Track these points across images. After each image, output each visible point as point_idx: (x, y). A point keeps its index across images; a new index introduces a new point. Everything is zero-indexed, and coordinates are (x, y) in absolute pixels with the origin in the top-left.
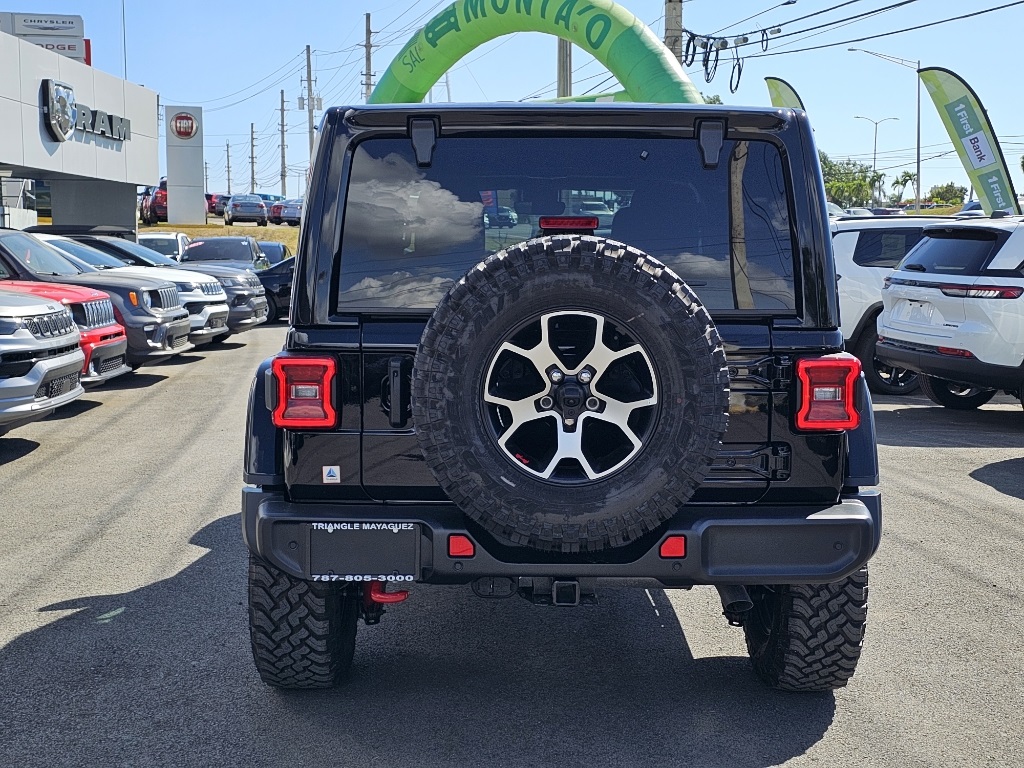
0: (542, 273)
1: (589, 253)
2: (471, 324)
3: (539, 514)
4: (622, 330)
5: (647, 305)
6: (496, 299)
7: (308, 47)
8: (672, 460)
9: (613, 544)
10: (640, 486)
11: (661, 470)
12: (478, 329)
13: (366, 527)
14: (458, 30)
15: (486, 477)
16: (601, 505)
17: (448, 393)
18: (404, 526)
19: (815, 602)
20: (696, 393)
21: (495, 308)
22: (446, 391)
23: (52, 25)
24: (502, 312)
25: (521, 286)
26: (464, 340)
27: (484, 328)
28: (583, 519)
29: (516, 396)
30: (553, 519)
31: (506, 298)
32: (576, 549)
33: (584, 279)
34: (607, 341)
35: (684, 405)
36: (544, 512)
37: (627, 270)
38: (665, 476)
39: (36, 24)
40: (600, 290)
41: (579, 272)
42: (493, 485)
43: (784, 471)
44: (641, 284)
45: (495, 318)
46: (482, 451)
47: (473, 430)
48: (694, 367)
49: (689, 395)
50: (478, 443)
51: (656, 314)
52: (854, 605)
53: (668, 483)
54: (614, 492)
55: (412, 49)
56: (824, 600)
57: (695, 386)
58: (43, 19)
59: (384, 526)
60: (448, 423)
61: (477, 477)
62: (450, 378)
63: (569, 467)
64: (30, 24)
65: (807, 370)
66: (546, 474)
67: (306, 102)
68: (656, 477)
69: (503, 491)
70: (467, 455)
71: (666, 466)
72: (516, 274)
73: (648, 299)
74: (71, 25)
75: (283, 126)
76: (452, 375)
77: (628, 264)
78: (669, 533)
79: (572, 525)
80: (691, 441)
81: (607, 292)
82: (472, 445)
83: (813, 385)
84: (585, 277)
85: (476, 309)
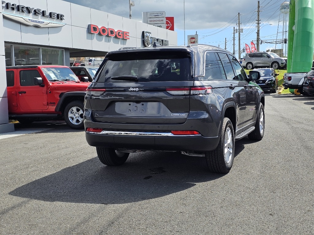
23: (157, 15)
39: (153, 14)
58: (155, 13)
64: (151, 15)
67: (238, 30)
74: (162, 14)
75: (234, 38)
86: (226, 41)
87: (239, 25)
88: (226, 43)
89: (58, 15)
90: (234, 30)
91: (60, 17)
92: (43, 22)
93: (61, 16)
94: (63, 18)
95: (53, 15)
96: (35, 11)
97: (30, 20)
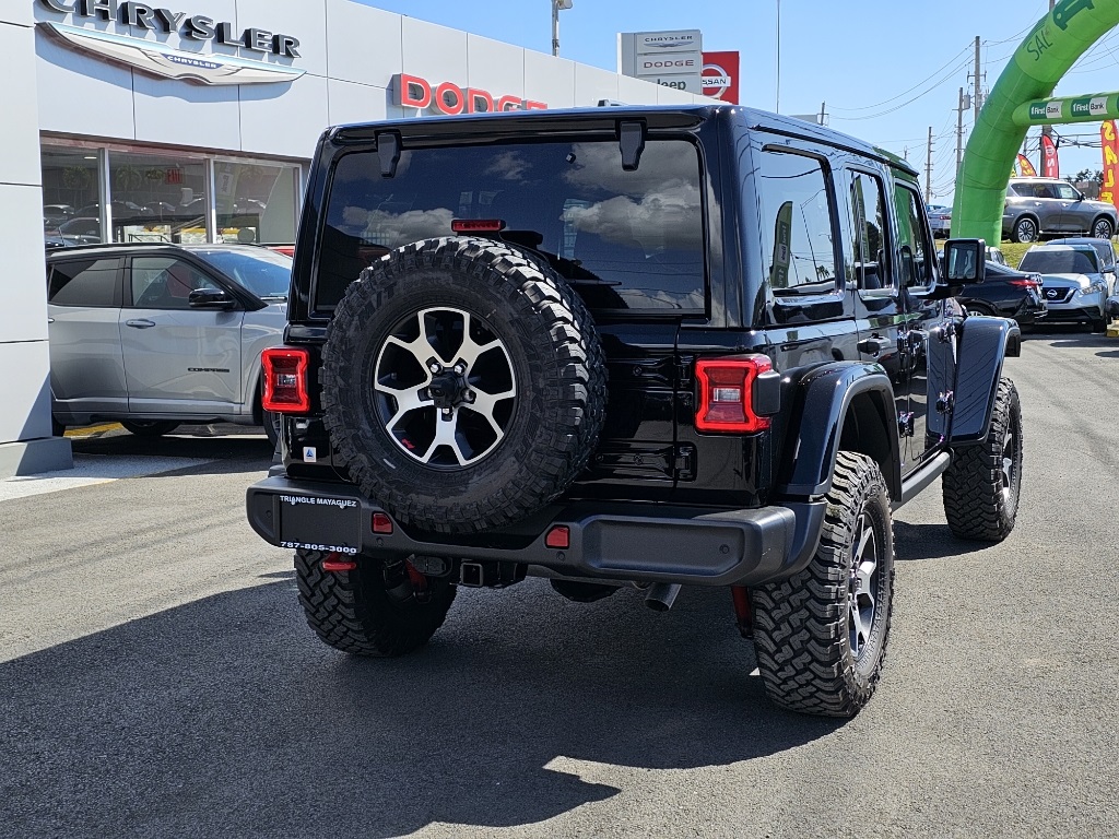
0: (411, 271)
1: (451, 254)
2: (356, 318)
3: (413, 495)
4: (485, 326)
5: (498, 301)
6: (375, 296)
7: (978, 38)
8: (522, 450)
9: (478, 527)
10: (496, 473)
11: (514, 459)
12: (362, 323)
13: (320, 501)
14: (1091, 7)
15: (370, 457)
16: (463, 489)
17: (340, 381)
18: (348, 503)
19: (776, 614)
20: (541, 386)
21: (375, 304)
22: (338, 378)
23: (671, 42)
24: (381, 308)
25: (395, 284)
26: (351, 333)
27: (368, 322)
28: (449, 501)
29: (402, 386)
30: (424, 500)
31: (383, 295)
32: (448, 530)
33: (444, 278)
34: (473, 336)
35: (531, 398)
36: (418, 494)
37: (480, 268)
38: (516, 465)
39: (657, 41)
40: (459, 287)
41: (441, 270)
42: (377, 466)
43: (688, 471)
44: (492, 282)
45: (375, 313)
46: (369, 435)
47: (362, 416)
48: (539, 362)
49: (536, 389)
50: (365, 426)
51: (506, 311)
52: (817, 621)
53: (520, 472)
54: (476, 478)
55: (1039, 33)
56: (785, 613)
57: (540, 380)
58: (663, 36)
59: (334, 502)
60: (340, 408)
61: (363, 457)
62: (340, 368)
63: (444, 453)
64: (650, 42)
65: (706, 370)
66: (425, 459)
67: (973, 100)
68: (510, 467)
69: (385, 472)
70: (355, 438)
71: (516, 455)
72: (392, 273)
73: (499, 296)
74: (689, 40)
75: (960, 128)
76: (343, 364)
77: (483, 263)
78: (553, 524)
79: (440, 507)
80: (538, 432)
81: (465, 290)
82: (359, 429)
83: (713, 384)
84: (446, 275)
85: (360, 306)
86: (930, 136)
87: (978, 80)
88: (930, 143)
89: (276, 39)
90: (961, 100)
91: (282, 47)
92: (219, 65)
93: (289, 43)
94: (297, 49)
95: (255, 41)
96: (188, 23)
97: (166, 56)
